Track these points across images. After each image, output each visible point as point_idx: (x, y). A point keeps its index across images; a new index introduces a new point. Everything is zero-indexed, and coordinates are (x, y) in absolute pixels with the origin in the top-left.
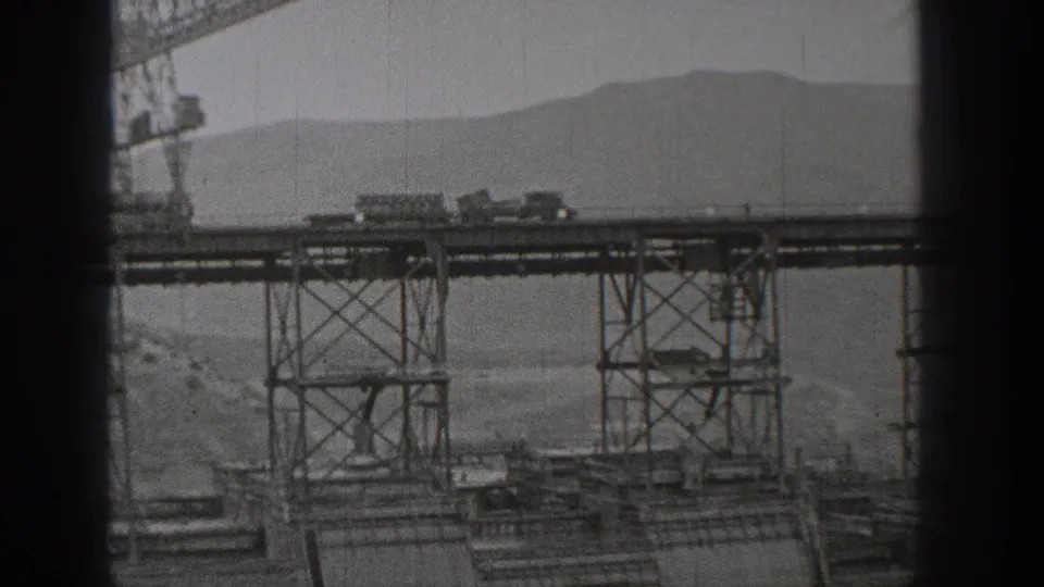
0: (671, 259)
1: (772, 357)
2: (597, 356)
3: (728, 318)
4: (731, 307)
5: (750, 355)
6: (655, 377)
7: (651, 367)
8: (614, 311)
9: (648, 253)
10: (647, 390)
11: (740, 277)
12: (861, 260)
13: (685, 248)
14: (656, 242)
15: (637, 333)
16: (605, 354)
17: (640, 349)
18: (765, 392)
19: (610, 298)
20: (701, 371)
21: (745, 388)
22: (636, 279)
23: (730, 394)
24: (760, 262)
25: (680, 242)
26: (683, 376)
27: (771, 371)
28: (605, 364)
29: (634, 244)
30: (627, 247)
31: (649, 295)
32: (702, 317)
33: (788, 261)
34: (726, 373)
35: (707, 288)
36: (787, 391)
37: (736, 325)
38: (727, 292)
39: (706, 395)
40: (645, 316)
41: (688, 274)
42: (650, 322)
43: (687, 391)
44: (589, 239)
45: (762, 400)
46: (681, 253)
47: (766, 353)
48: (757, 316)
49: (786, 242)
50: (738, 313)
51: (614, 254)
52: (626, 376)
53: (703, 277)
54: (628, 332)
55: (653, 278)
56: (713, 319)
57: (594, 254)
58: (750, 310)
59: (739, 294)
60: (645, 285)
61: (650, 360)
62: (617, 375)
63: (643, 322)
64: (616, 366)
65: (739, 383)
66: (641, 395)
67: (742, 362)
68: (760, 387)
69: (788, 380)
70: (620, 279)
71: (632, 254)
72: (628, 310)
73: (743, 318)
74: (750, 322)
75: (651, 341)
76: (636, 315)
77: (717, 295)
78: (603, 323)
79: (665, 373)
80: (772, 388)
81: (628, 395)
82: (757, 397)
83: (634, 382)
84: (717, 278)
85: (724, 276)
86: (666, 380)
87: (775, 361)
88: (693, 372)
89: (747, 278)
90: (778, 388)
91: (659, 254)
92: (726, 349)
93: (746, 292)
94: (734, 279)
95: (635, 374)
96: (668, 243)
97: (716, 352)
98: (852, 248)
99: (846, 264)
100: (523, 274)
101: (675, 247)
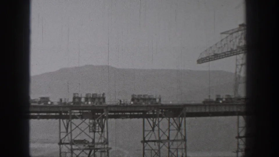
0: (79, 116)
1: (106, 142)
2: (58, 141)
3: (94, 132)
4: (95, 128)
5: (100, 141)
6: (74, 147)
7: (73, 144)
8: (63, 129)
9: (73, 114)
10: (72, 150)
11: (98, 121)
12: (132, 117)
13: (83, 113)
14: (75, 111)
15: (69, 135)
16: (61, 140)
17: (70, 140)
18: (104, 151)
19: (62, 126)
20: (87, 146)
21: (99, 150)
22: (69, 121)
23: (95, 152)
24: (103, 117)
25: (81, 111)
26: (82, 147)
27: (106, 146)
28: (60, 143)
29: (69, 112)
30: (67, 112)
31: (73, 125)
32: (87, 131)
33: (111, 117)
34: (94, 146)
35: (89, 124)
36: (110, 151)
37: (96, 134)
38: (94, 125)
39: (88, 152)
40: (71, 131)
41: (84, 120)
42: (73, 132)
43: (83, 151)
44: (56, 110)
45: (104, 153)
46: (81, 114)
47: (104, 141)
48: (102, 131)
49: (111, 112)
50: (97, 130)
51: (63, 114)
52: (66, 146)
53: (87, 121)
54: (67, 135)
55: (74, 121)
56: (90, 132)
57: (58, 114)
58: (100, 130)
59: (97, 125)
60: (71, 122)
61: (73, 142)
62: (64, 146)
63: (71, 133)
64: (64, 144)
65: (97, 149)
66: (70, 151)
67: (98, 144)
68: (103, 150)
69: (110, 148)
70: (65, 121)
71: (68, 114)
72: (67, 129)
73: (98, 132)
74: (100, 133)
75: (73, 137)
76: (69, 130)
77: (91, 126)
78: (60, 133)
79: (77, 146)
80: (106, 151)
81: (67, 151)
82: (102, 153)
83: (68, 148)
84: (91, 121)
85: (93, 121)
86: (77, 147)
87: (107, 143)
88: (84, 146)
89: (100, 121)
90: (108, 151)
91: (76, 114)
92: (94, 140)
93: (99, 124)
94: (96, 121)
95: (69, 146)
96: (78, 111)
97: (91, 141)
98: (129, 114)
99: (127, 118)
100: (39, 119)
101: (80, 112)
